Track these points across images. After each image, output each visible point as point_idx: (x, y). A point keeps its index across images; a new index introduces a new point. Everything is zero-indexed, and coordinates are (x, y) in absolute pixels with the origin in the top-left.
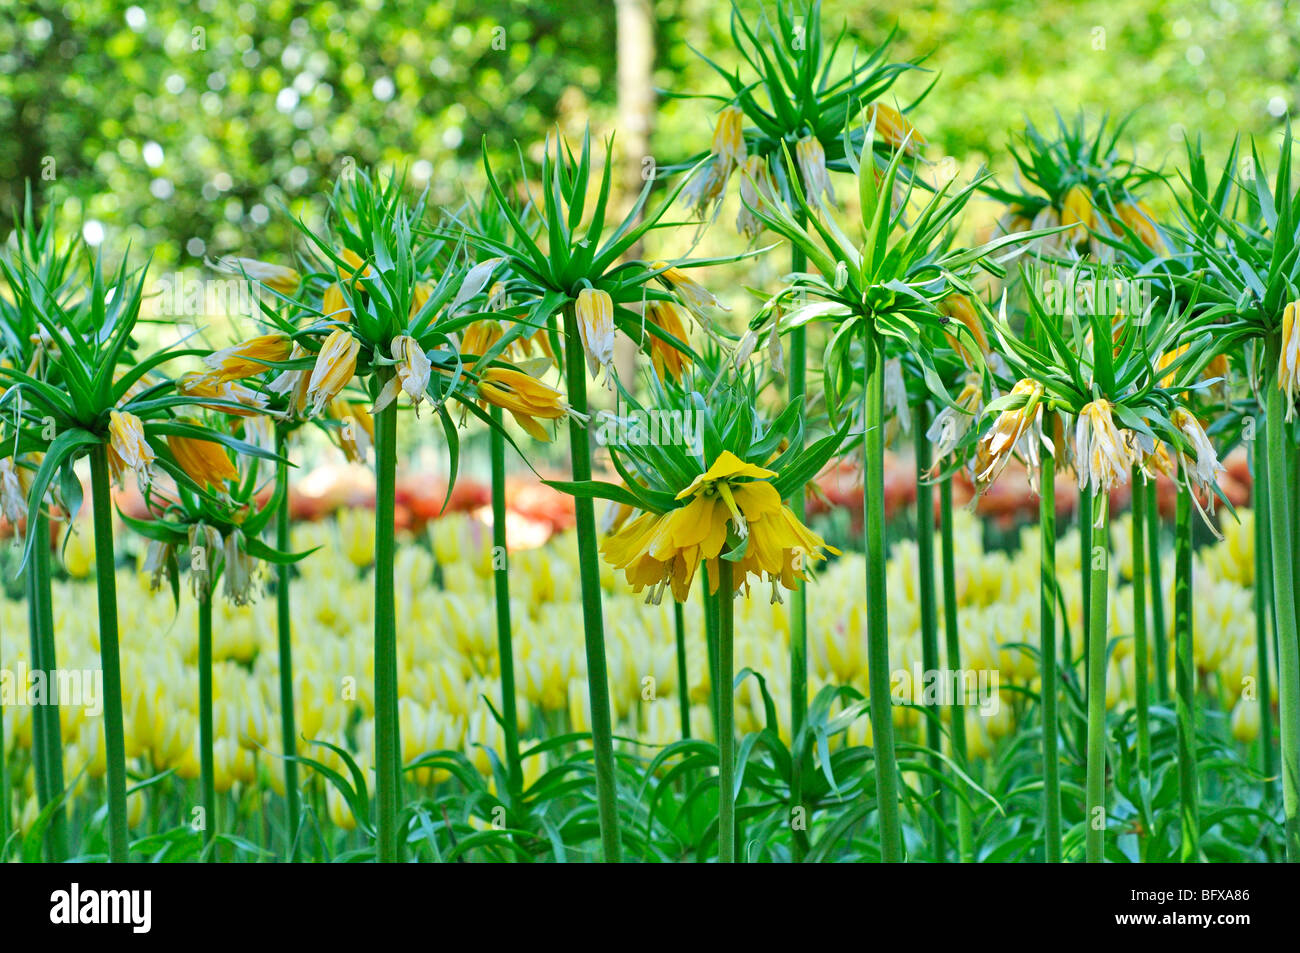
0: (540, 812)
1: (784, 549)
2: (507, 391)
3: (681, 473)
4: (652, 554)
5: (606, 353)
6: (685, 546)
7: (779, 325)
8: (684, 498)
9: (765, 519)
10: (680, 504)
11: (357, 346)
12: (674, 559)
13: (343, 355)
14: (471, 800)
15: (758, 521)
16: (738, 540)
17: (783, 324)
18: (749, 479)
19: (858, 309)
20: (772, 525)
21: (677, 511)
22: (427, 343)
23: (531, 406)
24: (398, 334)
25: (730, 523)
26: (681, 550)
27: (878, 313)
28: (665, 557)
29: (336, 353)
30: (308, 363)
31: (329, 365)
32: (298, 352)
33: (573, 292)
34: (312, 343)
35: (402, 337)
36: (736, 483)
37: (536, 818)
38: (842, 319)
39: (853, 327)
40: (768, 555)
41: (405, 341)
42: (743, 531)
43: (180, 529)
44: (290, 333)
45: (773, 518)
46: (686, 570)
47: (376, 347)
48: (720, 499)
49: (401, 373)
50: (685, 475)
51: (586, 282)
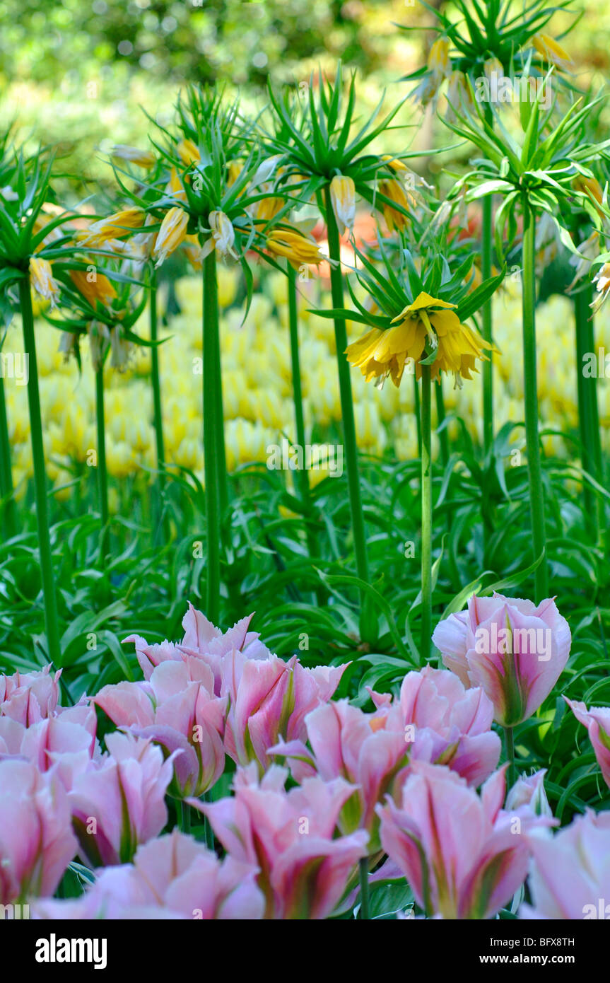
0: (320, 504)
1: (462, 355)
2: (285, 246)
3: (396, 305)
4: (376, 359)
5: (350, 220)
6: (398, 352)
7: (465, 197)
8: (398, 321)
9: (450, 335)
10: (395, 324)
11: (187, 218)
12: (391, 361)
13: (178, 224)
14: (275, 496)
15: (446, 336)
16: (432, 350)
17: (469, 196)
18: (440, 308)
19: (518, 187)
20: (455, 339)
21: (393, 329)
22: (232, 214)
23: (301, 256)
24: (213, 210)
25: (427, 337)
26: (395, 355)
27: (531, 189)
28: (385, 360)
29: (173, 224)
30: (156, 228)
31: (168, 231)
32: (150, 220)
33: (329, 176)
34: (159, 214)
35: (216, 212)
36: (431, 311)
37: (317, 508)
38: (508, 192)
39: (515, 199)
40: (452, 359)
41: (218, 214)
42: (434, 343)
43: (81, 324)
44: (144, 208)
45: (456, 334)
46: (398, 368)
47: (199, 219)
48: (421, 321)
49: (215, 236)
50: (398, 306)
51: (338, 171)
